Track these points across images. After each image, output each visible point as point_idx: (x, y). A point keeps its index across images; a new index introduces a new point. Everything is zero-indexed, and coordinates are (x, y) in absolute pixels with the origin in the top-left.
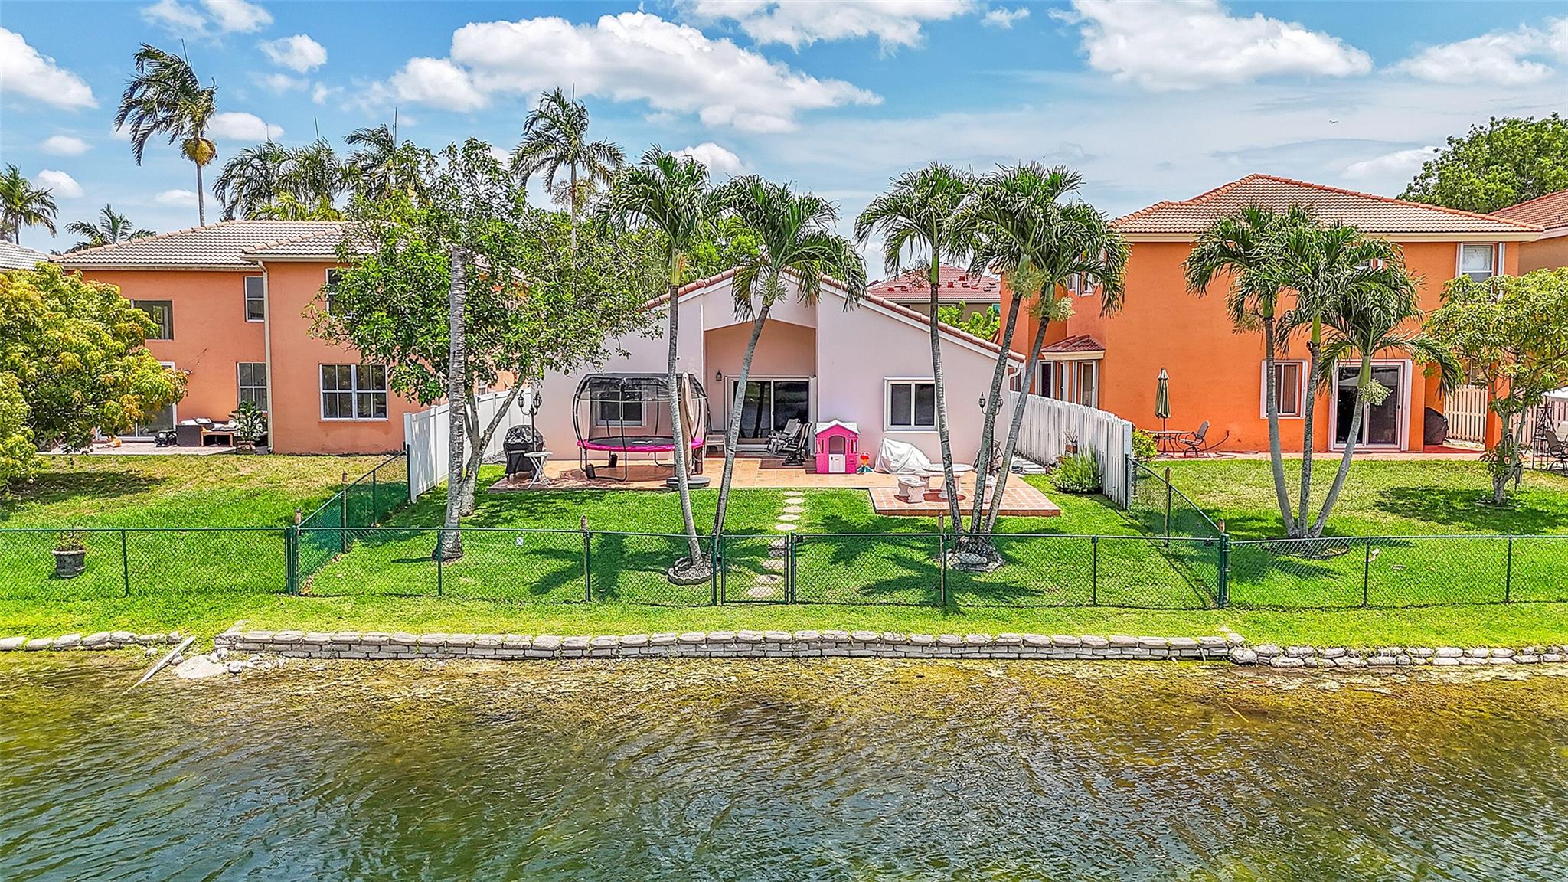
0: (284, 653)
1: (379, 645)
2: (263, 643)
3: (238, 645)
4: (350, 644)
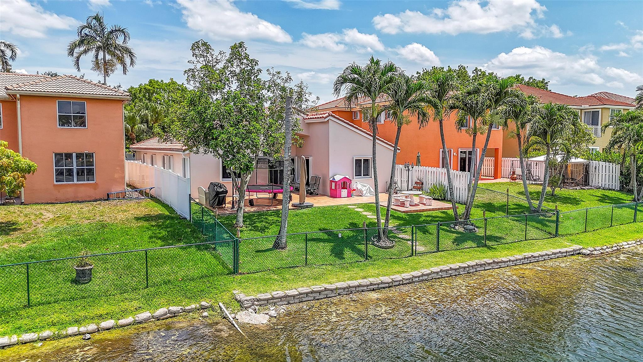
0: (278, 303)
1: (320, 292)
2: (267, 300)
3: (256, 303)
4: (307, 294)
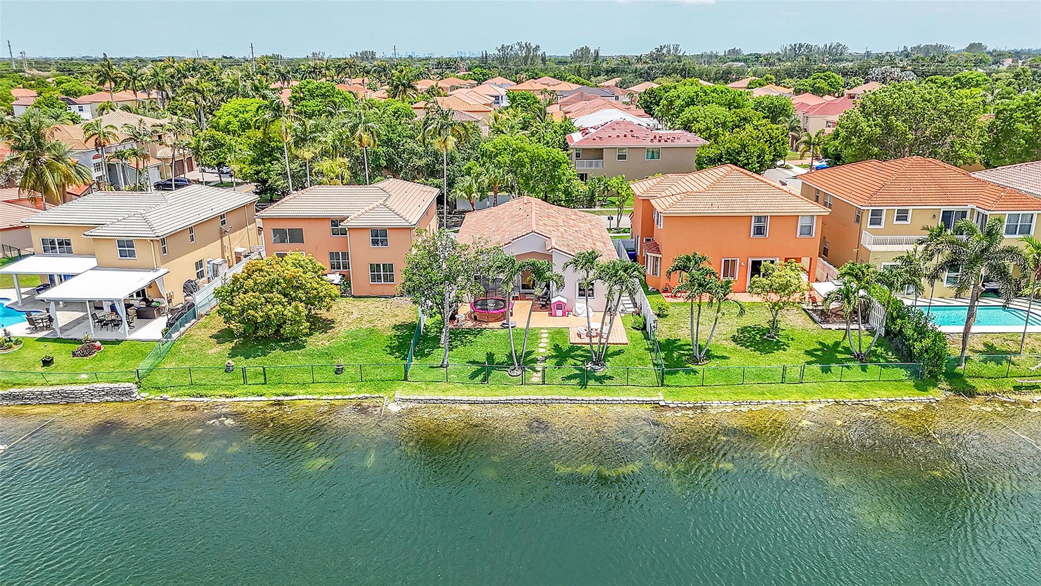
0: (413, 402)
2: (407, 400)
3: (401, 400)
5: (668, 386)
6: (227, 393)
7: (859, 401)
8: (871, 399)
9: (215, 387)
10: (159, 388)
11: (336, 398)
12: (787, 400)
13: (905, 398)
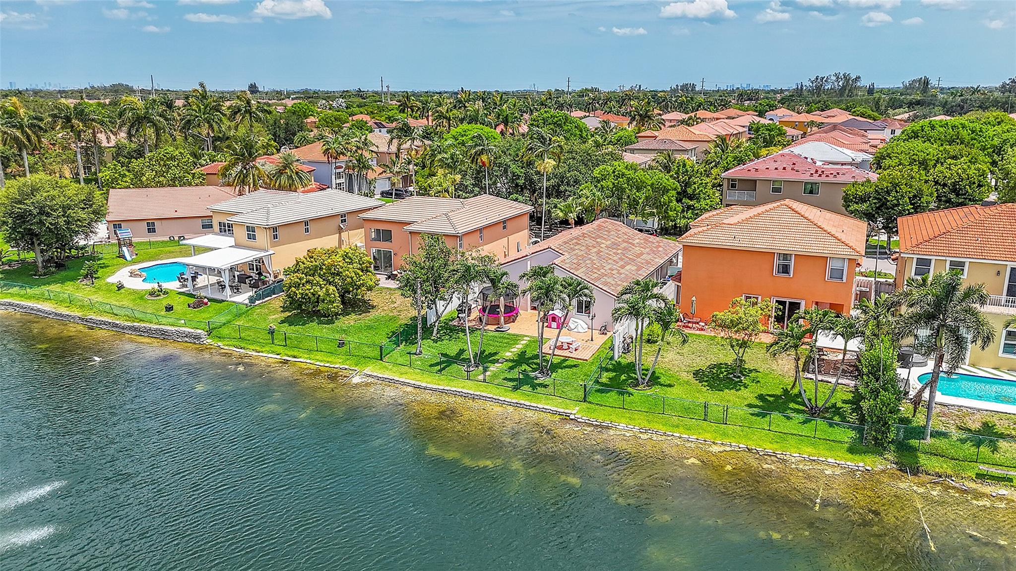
1: (391, 380)
2: (370, 375)
3: (365, 375)
4: (386, 378)
5: (590, 402)
6: (258, 348)
7: (774, 453)
8: (788, 453)
9: (254, 342)
10: (220, 337)
11: (325, 365)
12: (695, 437)
13: (830, 460)
